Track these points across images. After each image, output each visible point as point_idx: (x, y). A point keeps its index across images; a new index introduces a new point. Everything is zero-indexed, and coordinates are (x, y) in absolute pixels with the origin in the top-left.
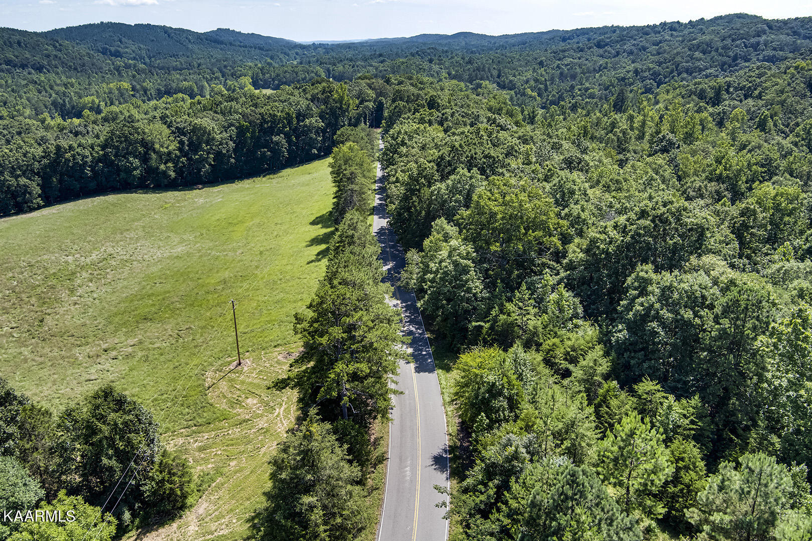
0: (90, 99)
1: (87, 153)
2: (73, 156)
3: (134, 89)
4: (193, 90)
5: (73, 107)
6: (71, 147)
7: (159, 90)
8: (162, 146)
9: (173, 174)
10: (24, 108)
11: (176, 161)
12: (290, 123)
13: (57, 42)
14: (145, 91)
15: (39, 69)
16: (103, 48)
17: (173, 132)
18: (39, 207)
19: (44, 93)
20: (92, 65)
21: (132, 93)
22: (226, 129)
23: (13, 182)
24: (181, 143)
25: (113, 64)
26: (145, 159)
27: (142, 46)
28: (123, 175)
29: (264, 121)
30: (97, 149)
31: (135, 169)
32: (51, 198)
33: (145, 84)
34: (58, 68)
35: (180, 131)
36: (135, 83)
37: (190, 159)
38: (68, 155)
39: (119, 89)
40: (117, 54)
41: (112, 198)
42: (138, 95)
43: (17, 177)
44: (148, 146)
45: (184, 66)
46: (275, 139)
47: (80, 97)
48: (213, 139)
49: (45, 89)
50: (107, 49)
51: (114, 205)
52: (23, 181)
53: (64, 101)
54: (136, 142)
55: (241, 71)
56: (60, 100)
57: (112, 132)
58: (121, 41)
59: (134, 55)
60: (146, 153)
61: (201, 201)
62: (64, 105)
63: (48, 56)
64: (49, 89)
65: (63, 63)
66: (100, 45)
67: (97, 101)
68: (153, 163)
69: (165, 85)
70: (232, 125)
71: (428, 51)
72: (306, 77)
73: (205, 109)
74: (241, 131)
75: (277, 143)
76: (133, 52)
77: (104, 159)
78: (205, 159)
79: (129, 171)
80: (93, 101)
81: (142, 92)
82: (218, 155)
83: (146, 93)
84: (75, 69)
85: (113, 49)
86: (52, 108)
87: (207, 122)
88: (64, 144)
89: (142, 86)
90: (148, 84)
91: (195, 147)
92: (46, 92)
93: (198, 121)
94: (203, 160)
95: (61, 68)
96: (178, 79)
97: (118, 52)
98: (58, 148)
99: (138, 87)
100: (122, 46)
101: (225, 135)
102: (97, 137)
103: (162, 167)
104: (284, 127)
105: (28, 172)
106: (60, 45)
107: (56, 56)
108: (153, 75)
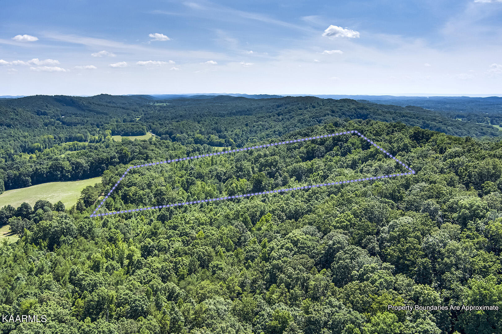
0: (36, 144)
1: (45, 170)
2: (41, 171)
3: (55, 138)
4: (82, 138)
5: (29, 148)
6: (40, 168)
7: (66, 138)
8: (67, 168)
9: (70, 176)
10: (11, 149)
11: (71, 173)
12: (108, 160)
13: (15, 110)
14: (60, 138)
15: (9, 126)
16: (38, 111)
17: (71, 164)
18: (31, 186)
19: (16, 141)
20: (34, 123)
21: (54, 140)
22: (87, 163)
23: (24, 178)
24: (73, 167)
25: (44, 121)
26: (62, 172)
27: (58, 109)
28: (55, 177)
29: (99, 160)
30: (48, 169)
31: (59, 175)
32: (34, 183)
33: (60, 135)
34: (18, 125)
35: (73, 164)
36: (55, 135)
37: (75, 172)
38: (39, 171)
39: (48, 138)
40: (45, 114)
41: (51, 183)
42: (57, 141)
43: (25, 177)
44: (63, 168)
45: (80, 122)
46: (102, 165)
47: (32, 144)
48: (83, 166)
49: (17, 139)
50: (39, 111)
51: (53, 185)
52: (27, 178)
53: (25, 145)
54: (59, 167)
55: (107, 126)
56: (24, 145)
57: (52, 164)
58: (47, 106)
59: (54, 114)
60: (62, 170)
61: (78, 184)
62: (25, 147)
63: (12, 119)
64: (18, 139)
65: (20, 122)
66: (36, 109)
67: (39, 145)
68: (64, 173)
69: (69, 136)
70: (89, 161)
71: (206, 114)
72: (137, 130)
73: (82, 155)
74: (92, 163)
75: (103, 167)
76: (53, 112)
77: (50, 172)
78: (80, 172)
79: (57, 175)
80: (38, 145)
81: (58, 139)
82: (84, 171)
83: (60, 139)
84: (26, 126)
85: (43, 111)
86: (20, 148)
87: (82, 161)
88: (38, 167)
89: (59, 137)
90: (61, 135)
91: (77, 168)
92: (17, 140)
93: (78, 160)
94: (79, 172)
95: (19, 126)
96: (75, 132)
97: (46, 112)
98: (36, 168)
99: (57, 137)
100: (47, 109)
101: (87, 165)
102: (48, 165)
103: (67, 174)
104: (106, 162)
105: (28, 176)
106: (17, 112)
107: (16, 119)
108: (64, 129)
